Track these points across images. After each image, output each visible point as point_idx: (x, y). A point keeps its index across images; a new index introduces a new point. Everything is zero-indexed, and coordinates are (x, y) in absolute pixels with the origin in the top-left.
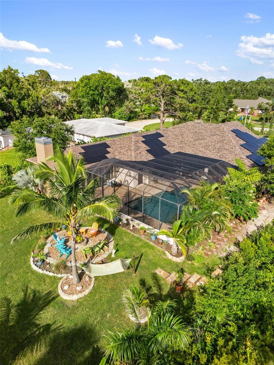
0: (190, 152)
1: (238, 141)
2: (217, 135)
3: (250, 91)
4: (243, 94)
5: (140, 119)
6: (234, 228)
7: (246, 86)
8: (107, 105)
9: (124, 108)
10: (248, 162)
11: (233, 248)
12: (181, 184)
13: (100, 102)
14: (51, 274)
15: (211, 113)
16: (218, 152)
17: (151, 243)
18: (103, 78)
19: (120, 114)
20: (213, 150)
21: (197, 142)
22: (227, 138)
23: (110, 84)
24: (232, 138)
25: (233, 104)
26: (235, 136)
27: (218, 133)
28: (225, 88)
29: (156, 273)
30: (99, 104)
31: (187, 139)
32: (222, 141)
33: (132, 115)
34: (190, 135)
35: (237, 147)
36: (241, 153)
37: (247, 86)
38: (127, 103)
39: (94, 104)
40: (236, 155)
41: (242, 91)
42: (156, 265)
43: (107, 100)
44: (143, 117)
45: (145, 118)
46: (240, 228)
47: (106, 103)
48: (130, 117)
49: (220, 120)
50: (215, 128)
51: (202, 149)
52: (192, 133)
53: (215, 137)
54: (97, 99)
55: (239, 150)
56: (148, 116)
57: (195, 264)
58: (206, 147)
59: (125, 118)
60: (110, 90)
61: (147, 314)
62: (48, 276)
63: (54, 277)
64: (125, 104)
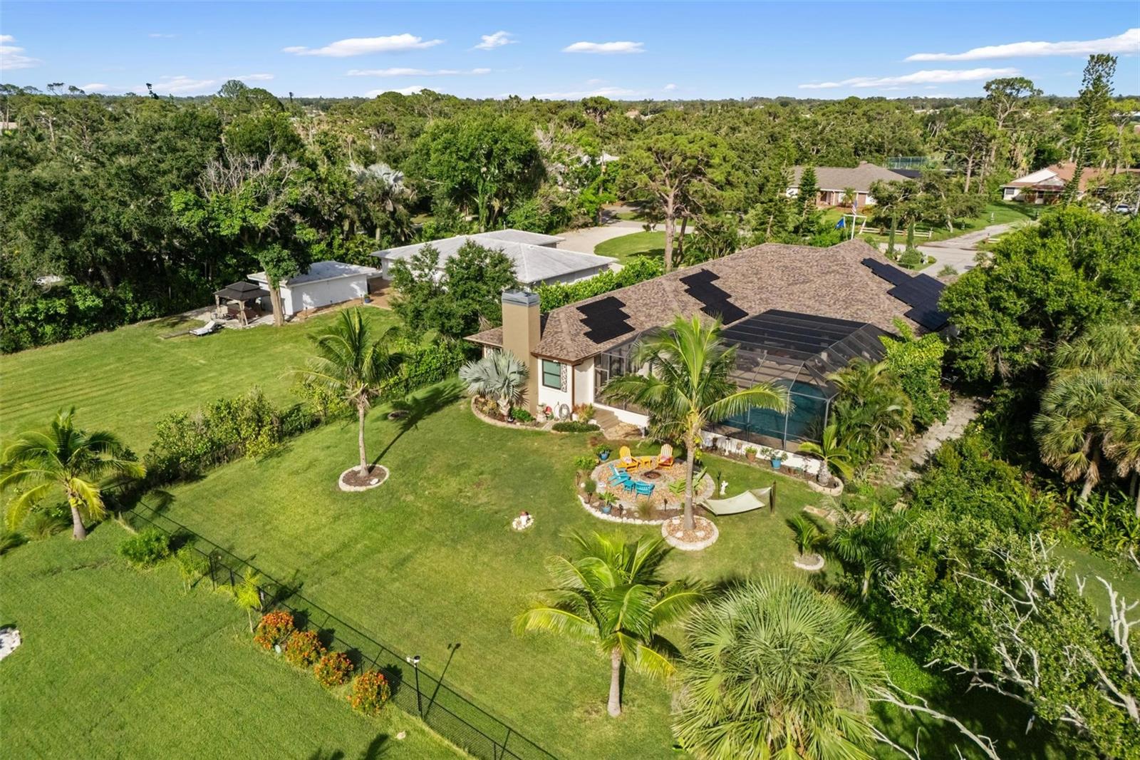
0: (787, 309)
1: (880, 283)
2: (833, 272)
3: (834, 143)
4: (818, 151)
5: (573, 228)
6: (904, 444)
7: (820, 127)
8: (496, 195)
9: (538, 201)
10: (912, 326)
11: (911, 475)
12: (775, 376)
13: (480, 188)
14: (639, 522)
15: (769, 213)
16: (847, 308)
17: (776, 473)
18: (491, 129)
19: (527, 218)
20: (835, 303)
21: (796, 288)
22: (858, 279)
23: (510, 141)
24: (866, 278)
25: (816, 187)
26: (871, 275)
27: (835, 268)
28: (772, 136)
29: (805, 512)
30: (477, 192)
31: (770, 282)
32: (849, 285)
33: (555, 218)
34: (777, 275)
35: (882, 296)
36: (891, 307)
37: (824, 128)
38: (544, 188)
39: (463, 194)
40: (884, 312)
41: (814, 144)
42: (801, 502)
43: (498, 182)
44: (581, 221)
45: (585, 225)
46: (914, 445)
47: (495, 190)
48: (551, 223)
49: (791, 227)
50: (826, 257)
51: (811, 303)
52: (777, 269)
53: (830, 277)
54: (474, 180)
55: (888, 302)
56: (593, 218)
57: (862, 497)
58: (819, 297)
59: (539, 227)
60: (508, 158)
61: (818, 560)
62: (634, 526)
63: (646, 525)
64: (541, 191)
